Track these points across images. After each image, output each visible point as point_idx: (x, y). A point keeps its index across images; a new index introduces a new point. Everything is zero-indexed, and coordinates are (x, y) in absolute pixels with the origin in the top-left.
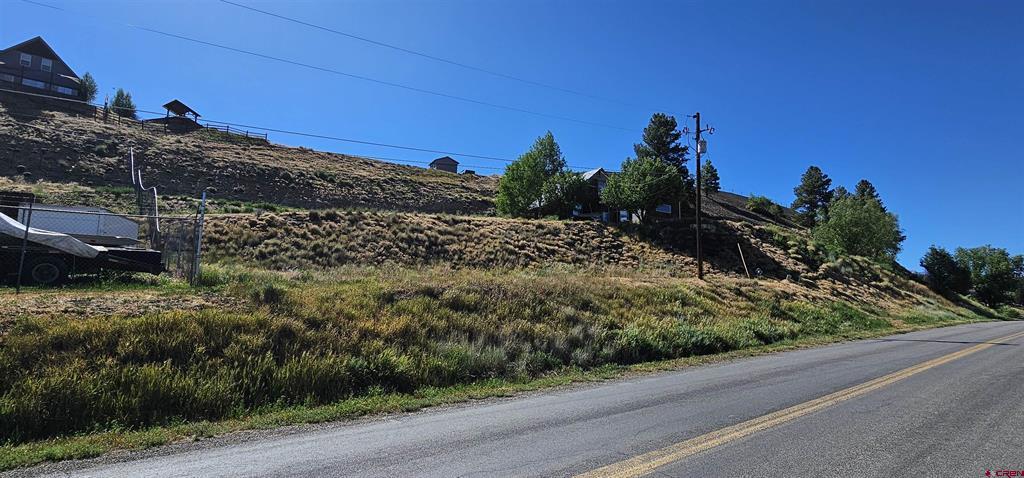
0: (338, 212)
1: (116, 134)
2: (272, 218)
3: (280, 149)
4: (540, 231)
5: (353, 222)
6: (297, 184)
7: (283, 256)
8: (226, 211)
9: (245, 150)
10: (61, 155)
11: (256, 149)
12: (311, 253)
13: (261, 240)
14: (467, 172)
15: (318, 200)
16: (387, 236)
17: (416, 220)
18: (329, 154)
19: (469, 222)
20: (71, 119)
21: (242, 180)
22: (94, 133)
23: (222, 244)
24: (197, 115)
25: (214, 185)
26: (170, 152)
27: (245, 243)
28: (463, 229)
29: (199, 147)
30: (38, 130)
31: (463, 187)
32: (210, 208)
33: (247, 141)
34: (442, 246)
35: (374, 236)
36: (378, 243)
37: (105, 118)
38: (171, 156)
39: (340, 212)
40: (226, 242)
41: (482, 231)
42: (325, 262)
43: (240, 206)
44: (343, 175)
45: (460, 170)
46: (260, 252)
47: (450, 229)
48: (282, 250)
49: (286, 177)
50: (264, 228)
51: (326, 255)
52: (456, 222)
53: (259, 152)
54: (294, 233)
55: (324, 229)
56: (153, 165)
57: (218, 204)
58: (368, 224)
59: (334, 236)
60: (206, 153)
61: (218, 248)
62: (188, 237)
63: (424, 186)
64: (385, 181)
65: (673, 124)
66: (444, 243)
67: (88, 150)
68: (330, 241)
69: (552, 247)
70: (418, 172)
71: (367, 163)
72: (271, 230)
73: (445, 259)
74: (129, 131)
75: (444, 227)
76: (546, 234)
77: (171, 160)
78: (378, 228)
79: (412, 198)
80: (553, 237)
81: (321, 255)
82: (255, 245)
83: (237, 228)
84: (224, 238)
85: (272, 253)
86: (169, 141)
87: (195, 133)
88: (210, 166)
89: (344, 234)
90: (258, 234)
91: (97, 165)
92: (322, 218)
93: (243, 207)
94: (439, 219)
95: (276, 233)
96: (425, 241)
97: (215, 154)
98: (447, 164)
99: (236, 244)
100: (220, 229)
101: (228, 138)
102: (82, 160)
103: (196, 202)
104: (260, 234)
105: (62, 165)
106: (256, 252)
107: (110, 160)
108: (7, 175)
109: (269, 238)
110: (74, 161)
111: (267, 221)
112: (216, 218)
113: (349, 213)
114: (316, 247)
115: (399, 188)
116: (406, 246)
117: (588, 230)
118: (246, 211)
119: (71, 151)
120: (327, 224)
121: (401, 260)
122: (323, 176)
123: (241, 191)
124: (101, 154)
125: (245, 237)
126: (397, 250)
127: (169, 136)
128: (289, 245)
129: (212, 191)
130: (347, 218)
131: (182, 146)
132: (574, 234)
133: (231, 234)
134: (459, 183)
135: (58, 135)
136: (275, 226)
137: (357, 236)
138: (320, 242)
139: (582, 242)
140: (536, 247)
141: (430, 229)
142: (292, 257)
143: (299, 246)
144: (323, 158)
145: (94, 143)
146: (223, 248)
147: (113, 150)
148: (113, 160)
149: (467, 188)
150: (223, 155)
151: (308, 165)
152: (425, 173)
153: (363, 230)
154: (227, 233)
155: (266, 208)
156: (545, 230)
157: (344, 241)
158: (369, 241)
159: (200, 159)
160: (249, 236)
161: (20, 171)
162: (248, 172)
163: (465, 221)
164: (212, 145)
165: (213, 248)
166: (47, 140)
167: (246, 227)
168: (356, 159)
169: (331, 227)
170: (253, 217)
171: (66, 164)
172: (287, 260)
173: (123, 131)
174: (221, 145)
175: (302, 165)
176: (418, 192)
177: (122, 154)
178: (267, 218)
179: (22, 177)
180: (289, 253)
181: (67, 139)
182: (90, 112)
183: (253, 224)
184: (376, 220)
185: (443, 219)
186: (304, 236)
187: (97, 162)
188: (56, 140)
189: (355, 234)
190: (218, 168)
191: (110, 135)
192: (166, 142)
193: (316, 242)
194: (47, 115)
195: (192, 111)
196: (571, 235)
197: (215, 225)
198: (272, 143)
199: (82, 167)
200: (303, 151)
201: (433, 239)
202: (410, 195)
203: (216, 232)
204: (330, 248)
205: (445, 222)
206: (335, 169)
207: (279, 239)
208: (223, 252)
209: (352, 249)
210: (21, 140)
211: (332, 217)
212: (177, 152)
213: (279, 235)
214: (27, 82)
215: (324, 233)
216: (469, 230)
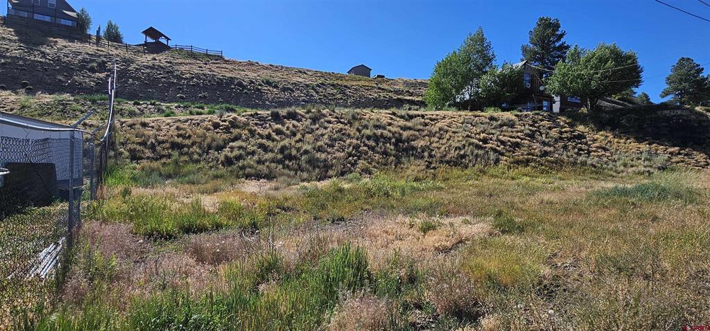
0: (297, 111)
1: (106, 55)
2: (234, 118)
3: (234, 63)
4: (495, 123)
5: (314, 120)
6: (249, 90)
7: (250, 161)
8: (191, 113)
9: (206, 64)
10: (59, 72)
11: (214, 63)
12: (280, 156)
13: (226, 143)
14: (378, 76)
15: (267, 103)
16: (352, 133)
17: (374, 116)
18: (271, 65)
19: (423, 116)
20: (70, 44)
21: (205, 88)
22: (88, 54)
23: (186, 149)
24: (168, 39)
25: (183, 93)
26: (148, 67)
27: (210, 147)
28: (421, 124)
29: (170, 62)
30: (43, 53)
31: (379, 88)
32: (176, 111)
33: (208, 57)
34: (408, 143)
35: (339, 134)
36: (344, 142)
37: (97, 43)
38: (148, 71)
39: (300, 111)
40: (189, 147)
41: (439, 125)
42: (296, 166)
43: (203, 108)
44: (285, 81)
45: (373, 74)
46: (226, 157)
47: (409, 124)
48: (249, 154)
49: (240, 84)
50: (227, 130)
51: (295, 158)
52: (411, 117)
53: (219, 65)
54: (259, 134)
55: (288, 128)
56: (134, 78)
57: (184, 107)
58: (329, 122)
59: (299, 136)
60: (176, 67)
61: (181, 154)
62: (149, 143)
63: (349, 88)
64: (318, 86)
65: (557, 26)
66: (408, 140)
67: (82, 68)
68: (297, 142)
69: (514, 140)
70: (341, 78)
71: (301, 72)
72: (235, 131)
73: (416, 157)
74: (115, 52)
75: (402, 122)
76: (501, 126)
77: (148, 74)
78: (341, 126)
79: (341, 99)
80: (510, 129)
81: (290, 157)
82: (219, 148)
83: (200, 131)
84: (187, 142)
85: (238, 158)
86: (147, 59)
87: (167, 52)
88: (179, 78)
89: (308, 133)
90: (221, 137)
91: (88, 80)
92: (284, 117)
93: (206, 110)
94: (394, 114)
95: (241, 135)
96: (390, 139)
97: (183, 68)
98: (363, 71)
99: (200, 148)
100: (182, 132)
101: (192, 55)
102: (77, 76)
103: (164, 106)
104: (224, 136)
105: (60, 80)
106: (222, 158)
107: (100, 75)
108: (12, 89)
109: (234, 140)
110: (70, 76)
111: (230, 122)
112: (179, 120)
113: (309, 112)
114: (282, 149)
115: (330, 90)
116: (374, 144)
117: (542, 120)
118: (209, 113)
119: (68, 69)
120: (290, 123)
121: (373, 160)
122: (268, 83)
123: (205, 97)
124: (93, 70)
125: (209, 140)
126: (366, 148)
127: (147, 55)
128: (255, 148)
129: (181, 97)
130: (307, 116)
131: (157, 63)
132: (531, 125)
133: (194, 138)
134: (375, 85)
135: (59, 56)
136: (238, 127)
137: (323, 135)
138: (286, 142)
139: (541, 134)
140: (498, 140)
141: (390, 124)
142: (259, 162)
143: (265, 149)
144: (267, 68)
145: (87, 63)
146: (187, 154)
147: (102, 67)
148: (102, 75)
149: (383, 89)
150: (189, 68)
151: (256, 75)
152: (347, 78)
153: (326, 128)
154: (190, 137)
155: (229, 110)
156: (499, 122)
157: (311, 141)
158: (335, 140)
159: (172, 72)
160: (213, 140)
161: (24, 86)
162: (210, 81)
163: (419, 116)
164: (180, 61)
165: (175, 154)
166: (50, 60)
167: (209, 129)
168: (292, 69)
169: (294, 126)
170: (215, 118)
171: (63, 80)
172: (255, 165)
173: (111, 53)
174: (187, 61)
175: (252, 75)
176: (344, 93)
177: (109, 70)
178: (230, 118)
179: (23, 90)
180: (256, 157)
181: (66, 59)
182: (85, 38)
183: (216, 126)
184: (336, 118)
185: (399, 114)
186: (269, 137)
187: (90, 77)
188: (58, 60)
189: (319, 132)
190: (186, 79)
191: (100, 55)
192: (144, 60)
193: (282, 143)
194: (51, 41)
195: (165, 36)
196: (527, 127)
197: (178, 128)
198: (227, 59)
199: (76, 82)
200: (251, 64)
201: (397, 135)
202: (339, 96)
203: (179, 136)
204: (298, 150)
205: (402, 117)
206: (277, 77)
207: (243, 141)
208: (186, 158)
209: (320, 149)
210: (28, 60)
211: (292, 116)
212: (152, 68)
213: (244, 137)
214: (37, 17)
215: (288, 132)
216: (426, 125)
